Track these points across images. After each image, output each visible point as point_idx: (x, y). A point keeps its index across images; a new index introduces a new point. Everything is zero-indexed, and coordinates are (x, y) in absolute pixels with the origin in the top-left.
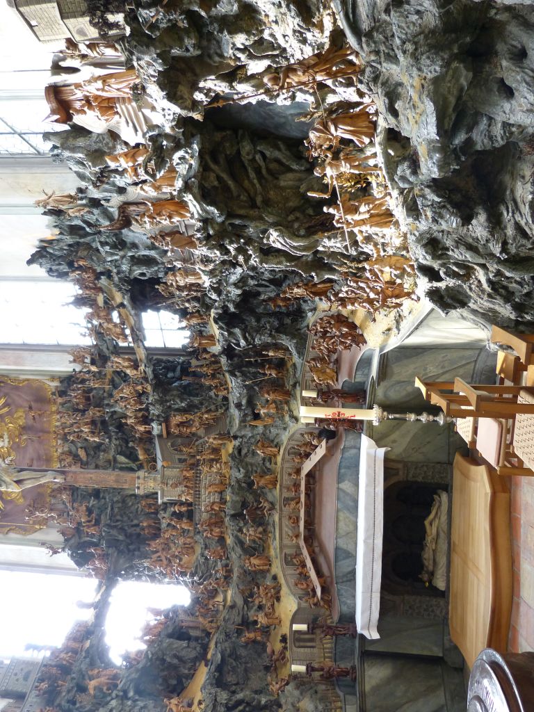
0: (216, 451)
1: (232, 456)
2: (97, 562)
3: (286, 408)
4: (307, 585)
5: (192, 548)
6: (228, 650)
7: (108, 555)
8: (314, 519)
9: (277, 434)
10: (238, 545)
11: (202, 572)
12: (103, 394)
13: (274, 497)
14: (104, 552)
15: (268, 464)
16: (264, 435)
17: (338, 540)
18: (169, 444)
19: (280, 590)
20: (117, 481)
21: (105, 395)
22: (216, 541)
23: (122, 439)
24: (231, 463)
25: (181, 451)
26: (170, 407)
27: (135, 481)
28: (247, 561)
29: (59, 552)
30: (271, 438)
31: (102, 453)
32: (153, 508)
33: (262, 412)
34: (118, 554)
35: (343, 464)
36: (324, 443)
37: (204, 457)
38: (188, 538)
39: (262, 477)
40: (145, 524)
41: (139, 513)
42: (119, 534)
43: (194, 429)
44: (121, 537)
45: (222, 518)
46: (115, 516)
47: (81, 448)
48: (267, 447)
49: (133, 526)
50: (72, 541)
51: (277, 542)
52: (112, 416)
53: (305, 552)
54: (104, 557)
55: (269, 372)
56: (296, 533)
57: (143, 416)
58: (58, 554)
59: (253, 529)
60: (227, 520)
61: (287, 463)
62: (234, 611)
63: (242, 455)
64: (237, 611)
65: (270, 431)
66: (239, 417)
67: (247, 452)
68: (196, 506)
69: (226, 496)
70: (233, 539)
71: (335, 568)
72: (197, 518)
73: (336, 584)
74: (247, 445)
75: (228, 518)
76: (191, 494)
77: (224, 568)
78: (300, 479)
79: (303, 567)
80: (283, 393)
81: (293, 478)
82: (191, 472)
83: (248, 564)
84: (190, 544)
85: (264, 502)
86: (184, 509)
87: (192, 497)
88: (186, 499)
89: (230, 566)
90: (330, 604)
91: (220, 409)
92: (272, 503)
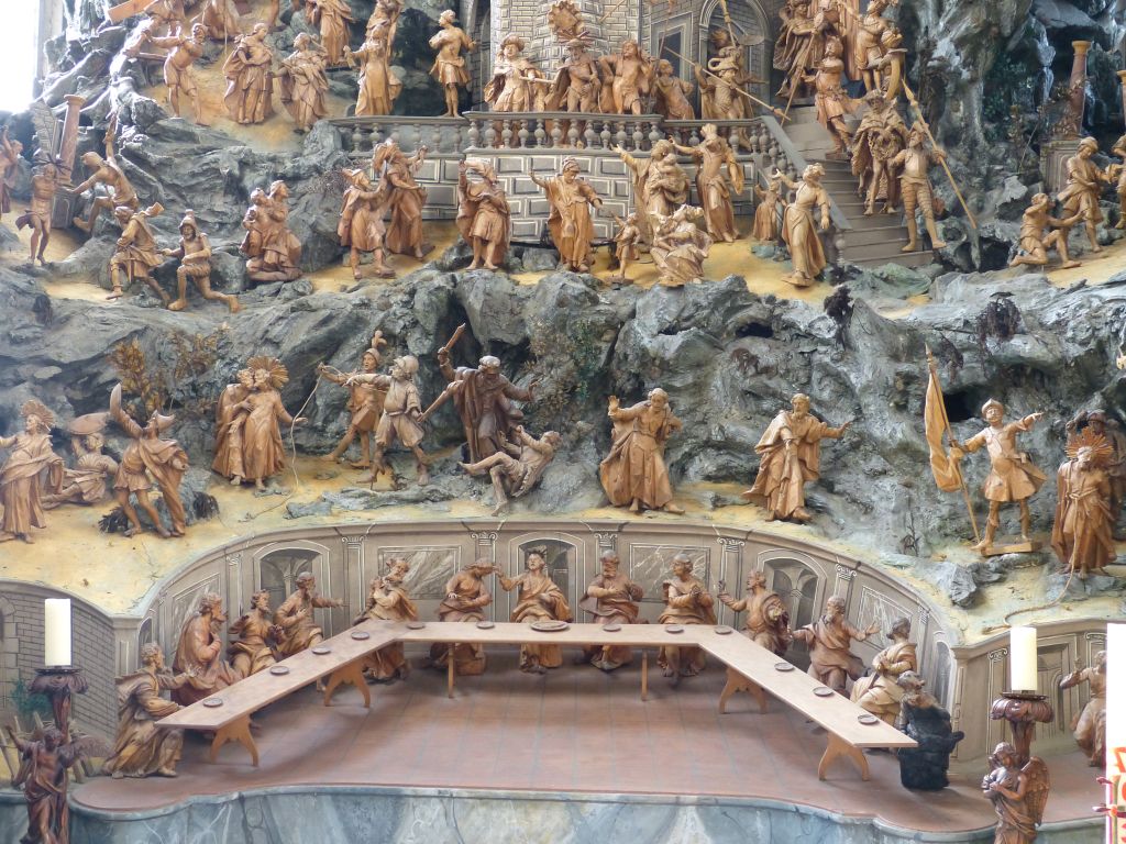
0: (741, 215)
1: (735, 295)
3: (1012, 551)
4: (207, 664)
8: (480, 687)
9: (868, 509)
10: (324, 331)
11: (162, 164)
13: (566, 497)
15: (706, 463)
16: (855, 447)
17: (438, 807)
22: (325, 226)
24: (702, 291)
25: (714, 47)
28: (262, 376)
30: (845, 481)
36: (889, 735)
37: (710, 160)
38: (319, 94)
48: (802, 462)
51: (355, 515)
53: (346, 649)
56: (417, 605)
59: (414, 401)
60: (427, 277)
61: (733, 555)
62: (26, 320)
63: (747, 342)
64: (27, 333)
65: (884, 473)
66: (932, 326)
67: (762, 363)
68: (472, 130)
69: (538, 271)
70: (342, 304)
71: (304, 794)
72: (416, 135)
73: (235, 796)
74: (797, 362)
75: (440, 280)
76: (531, 103)
77: (206, 268)
78: (671, 620)
79: (271, 639)
80: (1095, 537)
81: (667, 586)
82: (632, 101)
83: (249, 382)
84: (288, 101)
85: (538, 451)
86: (449, 69)
87: (516, 108)
88: (500, 81)
89: (219, 294)
90: (141, 772)
91: (946, 231)
92: (536, 486)
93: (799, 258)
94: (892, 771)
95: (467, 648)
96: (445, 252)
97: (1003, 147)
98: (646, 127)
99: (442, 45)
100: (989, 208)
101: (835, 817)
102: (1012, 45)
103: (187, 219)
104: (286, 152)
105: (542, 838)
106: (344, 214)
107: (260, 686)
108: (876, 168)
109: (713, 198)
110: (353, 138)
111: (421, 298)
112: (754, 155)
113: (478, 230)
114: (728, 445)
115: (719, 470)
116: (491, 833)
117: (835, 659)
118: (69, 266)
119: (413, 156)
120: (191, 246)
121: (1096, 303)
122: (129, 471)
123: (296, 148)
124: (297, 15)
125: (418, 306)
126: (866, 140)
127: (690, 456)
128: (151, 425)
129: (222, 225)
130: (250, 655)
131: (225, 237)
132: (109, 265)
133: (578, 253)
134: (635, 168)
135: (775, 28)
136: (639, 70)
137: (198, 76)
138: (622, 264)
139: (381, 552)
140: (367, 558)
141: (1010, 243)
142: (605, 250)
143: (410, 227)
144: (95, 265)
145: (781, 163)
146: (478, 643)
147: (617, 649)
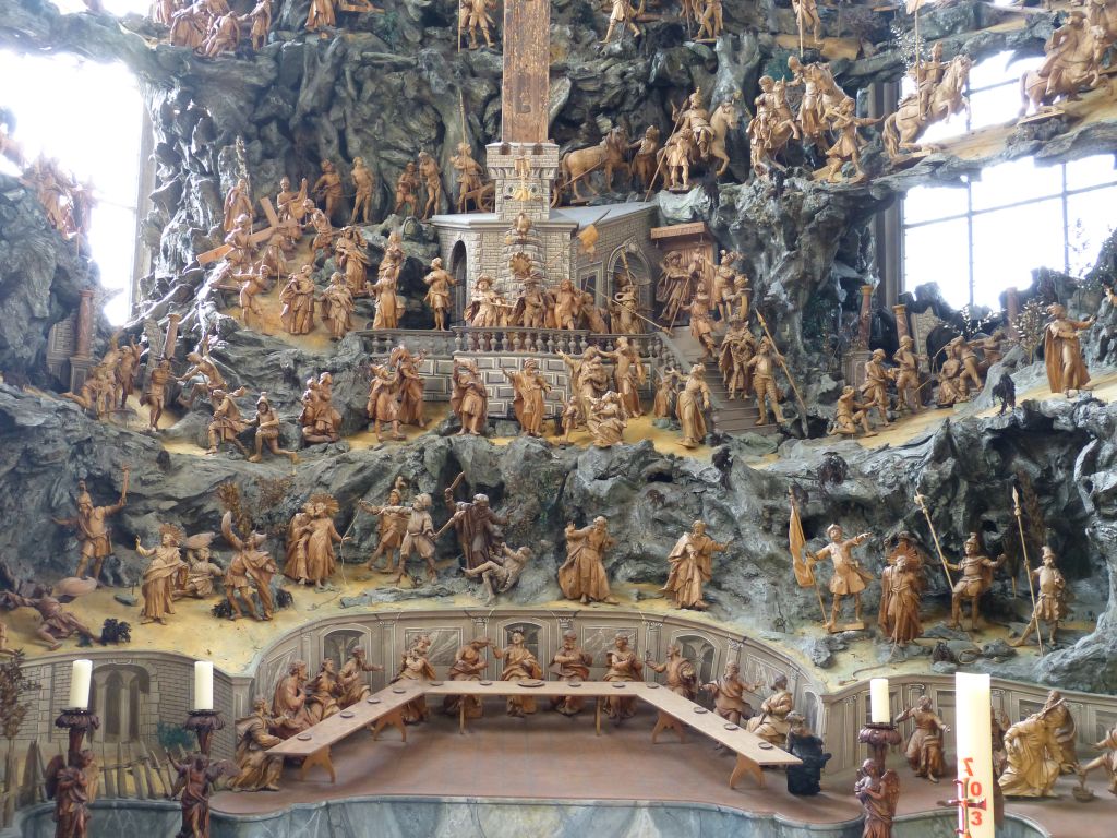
0: (644, 400)
1: (646, 454)
2: (224, 20)
3: (851, 629)
4: (296, 710)
5: (312, 328)
6: (47, 450)
7: (252, 56)
8: (482, 727)
9: (746, 600)
10: (359, 477)
11: (240, 361)
12: (765, 29)
13: (535, 593)
14: (255, 42)
15: (629, 570)
16: (735, 558)
17: (466, 811)
18: (633, 248)
19: (253, 617)
20: (523, 80)
21: (765, 37)
22: (357, 404)
23: (624, 96)
24: (624, 450)
25: (618, 285)
26: (761, 246)
27: (527, 138)
28: (321, 507)
30: (730, 581)
31: (569, 33)
32: (410, 198)
33: (832, 547)
34: (253, 87)
35: (716, 823)
36: (780, 756)
37: (623, 361)
38: (348, 314)
39: (601, 549)
40: (358, 173)
41: (384, 154)
42: (318, 92)
43: (704, 326)
44: (307, 97)
45: (428, 422)
46: (373, 77)
48: (700, 568)
49: (342, 134)
51: (389, 606)
52: (700, 60)
53: (390, 700)
54: (242, 44)
55: (968, 570)
56: (435, 669)
57: (712, 158)
59: (429, 525)
60: (431, 439)
61: (654, 634)
62: (152, 468)
63: (655, 485)
64: (153, 477)
65: (757, 575)
66: (785, 475)
67: (667, 500)
68: (457, 339)
69: (506, 436)
70: (372, 458)
71: (371, 802)
72: (417, 343)
73: (324, 803)
74: (691, 500)
75: (440, 442)
76: (498, 321)
77: (275, 433)
78: (614, 679)
79: (335, 693)
80: (909, 618)
81: (610, 655)
82: (568, 320)
83: (312, 512)
84: (326, 318)
85: (516, 560)
86: (438, 298)
87: (487, 324)
88: (476, 306)
89: (284, 451)
90: (253, 787)
91: (785, 411)
92: (515, 585)
93: (688, 429)
94: (782, 782)
95: (471, 699)
96: (440, 423)
97: (817, 355)
98: (578, 339)
99: (433, 281)
100: (810, 397)
101: (747, 814)
102: (820, 287)
103: (262, 398)
104: (325, 354)
105: (541, 832)
106: (372, 396)
107: (335, 726)
108: (736, 368)
109: (626, 386)
110: (373, 344)
111: (429, 454)
112: (651, 358)
113: (466, 407)
114: (645, 557)
115: (639, 574)
116: (505, 828)
117: (733, 705)
118: (175, 432)
119: (416, 356)
120: (265, 417)
121: (898, 459)
122: (234, 573)
123: (332, 351)
124: (328, 260)
125: (427, 460)
126: (729, 349)
127: (617, 565)
128: (251, 541)
129: (283, 403)
130: (322, 704)
131: (285, 412)
132: (207, 430)
133: (534, 424)
134: (572, 367)
135: (657, 274)
136: (573, 300)
137: (262, 302)
138: (567, 431)
139: (407, 632)
140: (397, 637)
141: (827, 420)
142: (551, 422)
143: (415, 405)
144: (194, 431)
145: (671, 364)
146: (478, 695)
147: (576, 699)
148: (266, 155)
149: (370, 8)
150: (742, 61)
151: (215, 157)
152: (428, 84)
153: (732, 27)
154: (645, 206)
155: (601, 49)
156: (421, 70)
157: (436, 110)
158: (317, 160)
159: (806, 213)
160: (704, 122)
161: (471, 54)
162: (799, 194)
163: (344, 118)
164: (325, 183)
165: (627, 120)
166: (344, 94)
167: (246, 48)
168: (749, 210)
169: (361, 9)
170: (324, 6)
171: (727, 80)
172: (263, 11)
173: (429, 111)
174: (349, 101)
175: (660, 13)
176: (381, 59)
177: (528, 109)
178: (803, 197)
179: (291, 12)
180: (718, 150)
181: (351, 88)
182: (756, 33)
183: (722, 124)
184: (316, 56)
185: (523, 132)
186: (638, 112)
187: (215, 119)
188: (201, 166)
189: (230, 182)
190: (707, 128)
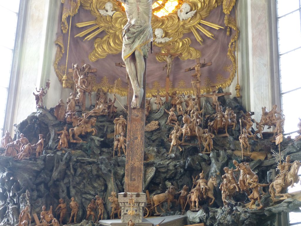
2: (26, 146)
7: (35, 159)
12: (229, 149)
14: (37, 154)
21: (229, 152)
23: (176, 174)
29: (37, 103)
31: (156, 150)
32: (92, 213)
34: (35, 171)
41: (84, 196)
42: (60, 172)
44: (55, 174)
46: (81, 167)
47: (159, 124)
49: (68, 189)
50: (50, 117)
52: (204, 160)
54: (32, 155)
58: (35, 101)
148: (39, 196)
149: (81, 141)
150: (220, 161)
151: (18, 198)
152: (101, 169)
153: (217, 148)
154: (182, 216)
155: (167, 156)
156: (99, 164)
157: (104, 179)
158: (58, 198)
159: (241, 221)
160: (205, 184)
161: (118, 158)
162: (238, 213)
163: (69, 182)
164: (60, 207)
165: (177, 183)
166: (69, 173)
167: (33, 156)
168: (221, 219)
169: (78, 142)
170: (64, 141)
171: (214, 168)
172: (41, 143)
173: (102, 179)
174: (71, 176)
175: (190, 142)
176: (84, 160)
177: (135, 180)
178: (240, 214)
179: (52, 143)
180: (210, 195)
181: (72, 171)
182: (225, 150)
183: (212, 184)
184: (60, 159)
185: (132, 188)
186: (181, 180)
187: (20, 183)
188: (14, 201)
189: (24, 207)
190: (206, 186)
